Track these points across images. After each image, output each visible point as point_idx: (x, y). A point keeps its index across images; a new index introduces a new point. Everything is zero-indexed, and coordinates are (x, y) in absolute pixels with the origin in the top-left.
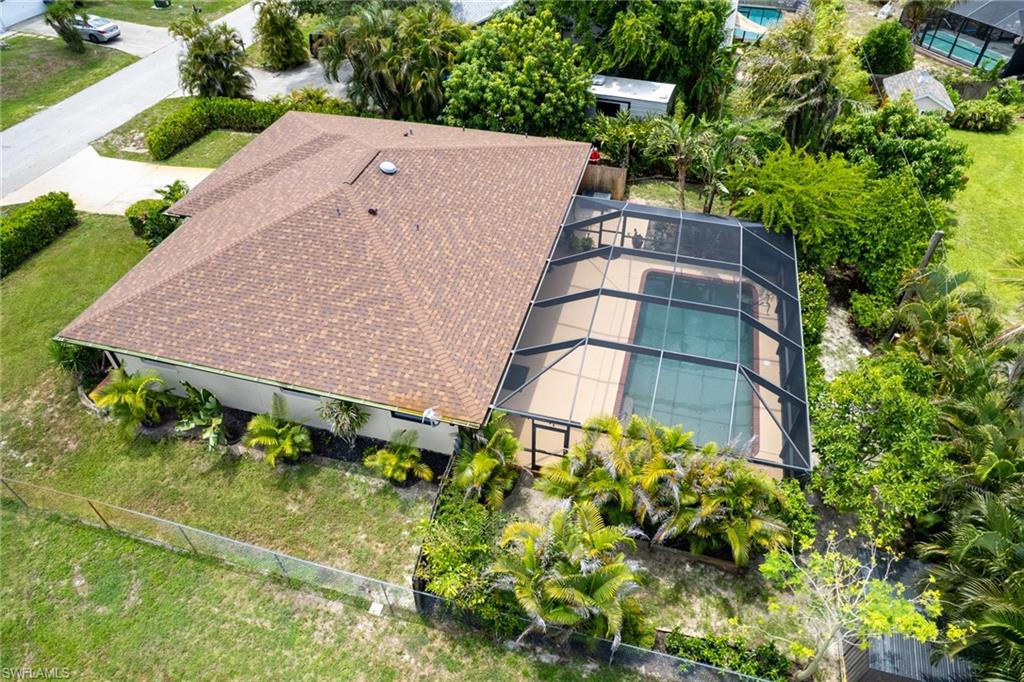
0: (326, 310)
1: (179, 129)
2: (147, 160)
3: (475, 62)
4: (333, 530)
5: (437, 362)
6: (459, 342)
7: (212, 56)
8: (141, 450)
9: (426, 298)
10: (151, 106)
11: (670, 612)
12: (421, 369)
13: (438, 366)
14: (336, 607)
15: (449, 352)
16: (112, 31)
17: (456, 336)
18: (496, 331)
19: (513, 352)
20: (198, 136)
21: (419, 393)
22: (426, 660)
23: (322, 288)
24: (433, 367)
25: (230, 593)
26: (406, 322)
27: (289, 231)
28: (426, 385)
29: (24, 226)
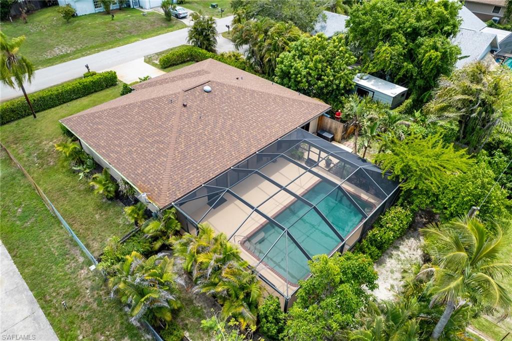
0: (141, 140)
1: (175, 57)
2: (158, 68)
3: (293, 52)
4: (103, 231)
5: (164, 176)
6: (180, 172)
7: (199, 29)
8: (69, 173)
9: (180, 148)
10: (176, 46)
11: (200, 335)
12: (156, 176)
13: (163, 177)
14: (81, 260)
15: (171, 173)
16: (184, 14)
17: (181, 169)
18: (202, 173)
19: (203, 185)
20: (183, 62)
21: (149, 186)
22: (93, 296)
23: (146, 131)
24: (161, 177)
25: (55, 236)
26: (164, 155)
27: (151, 104)
28: (153, 183)
29: (94, 81)
